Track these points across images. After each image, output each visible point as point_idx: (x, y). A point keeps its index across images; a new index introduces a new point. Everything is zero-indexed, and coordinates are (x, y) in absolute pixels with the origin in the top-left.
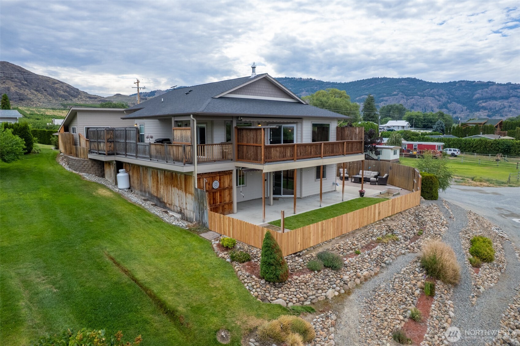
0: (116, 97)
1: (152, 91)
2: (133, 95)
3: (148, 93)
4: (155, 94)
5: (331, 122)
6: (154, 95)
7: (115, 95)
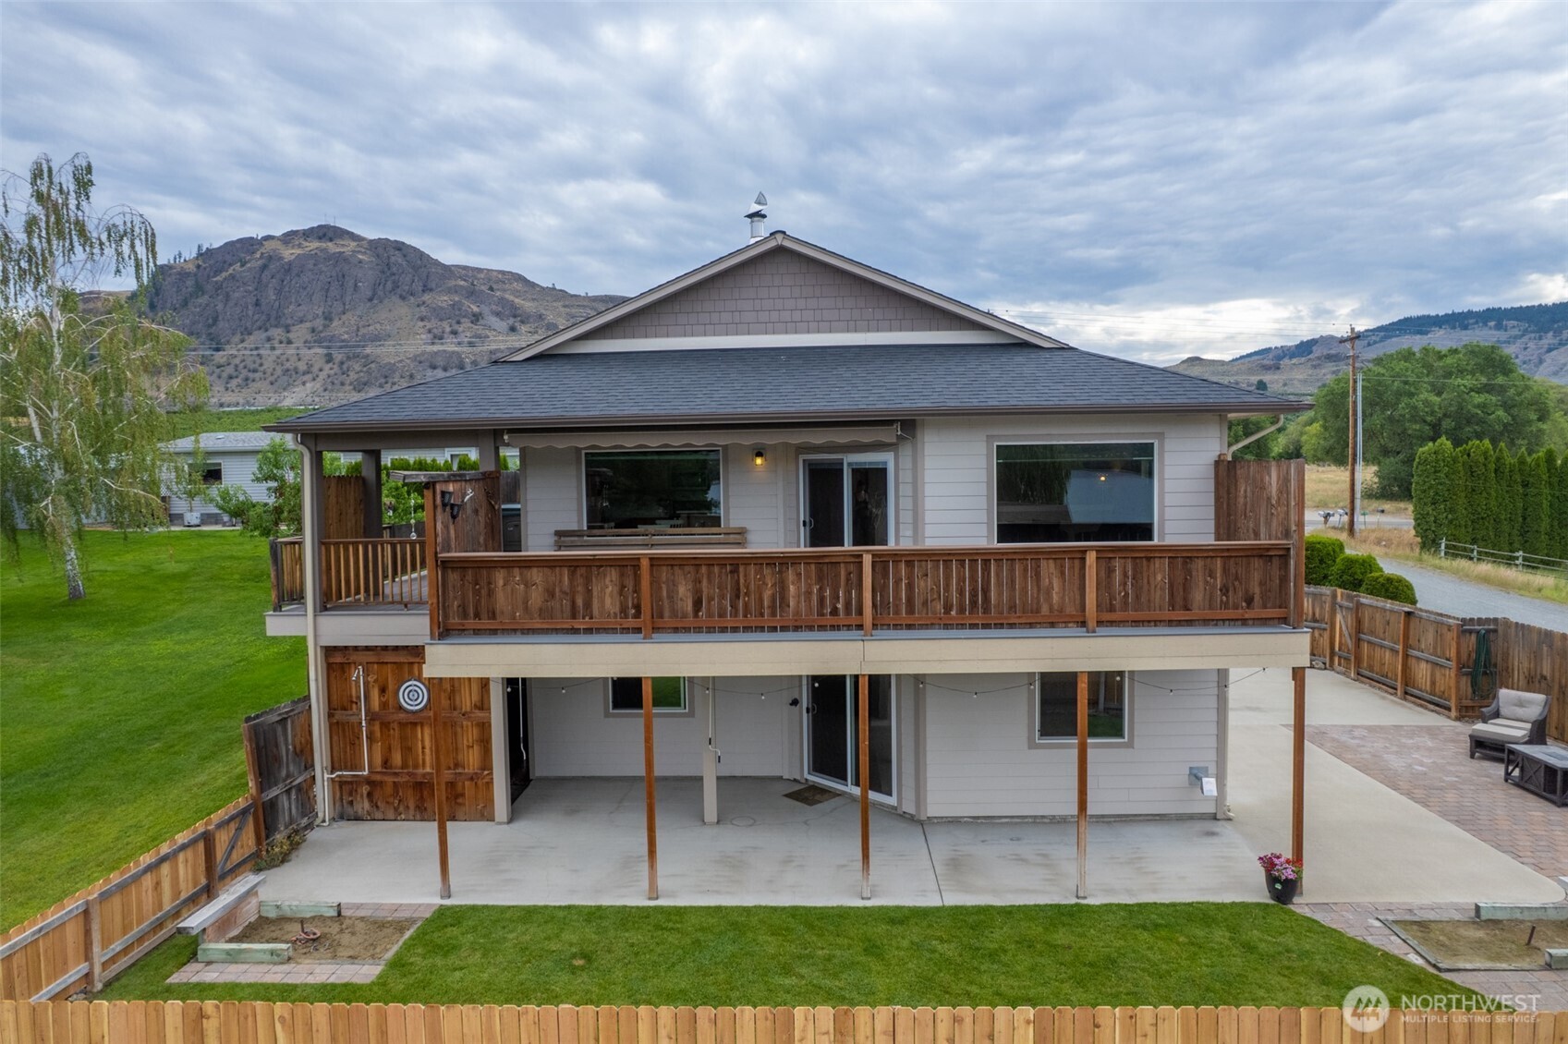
0: (1186, 365)
1: (1302, 343)
2: (1242, 357)
3: (1290, 347)
4: (1314, 348)
5: (1161, 436)
6: (1311, 352)
7: (1183, 362)
